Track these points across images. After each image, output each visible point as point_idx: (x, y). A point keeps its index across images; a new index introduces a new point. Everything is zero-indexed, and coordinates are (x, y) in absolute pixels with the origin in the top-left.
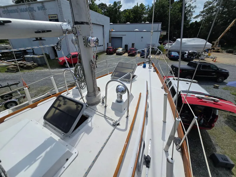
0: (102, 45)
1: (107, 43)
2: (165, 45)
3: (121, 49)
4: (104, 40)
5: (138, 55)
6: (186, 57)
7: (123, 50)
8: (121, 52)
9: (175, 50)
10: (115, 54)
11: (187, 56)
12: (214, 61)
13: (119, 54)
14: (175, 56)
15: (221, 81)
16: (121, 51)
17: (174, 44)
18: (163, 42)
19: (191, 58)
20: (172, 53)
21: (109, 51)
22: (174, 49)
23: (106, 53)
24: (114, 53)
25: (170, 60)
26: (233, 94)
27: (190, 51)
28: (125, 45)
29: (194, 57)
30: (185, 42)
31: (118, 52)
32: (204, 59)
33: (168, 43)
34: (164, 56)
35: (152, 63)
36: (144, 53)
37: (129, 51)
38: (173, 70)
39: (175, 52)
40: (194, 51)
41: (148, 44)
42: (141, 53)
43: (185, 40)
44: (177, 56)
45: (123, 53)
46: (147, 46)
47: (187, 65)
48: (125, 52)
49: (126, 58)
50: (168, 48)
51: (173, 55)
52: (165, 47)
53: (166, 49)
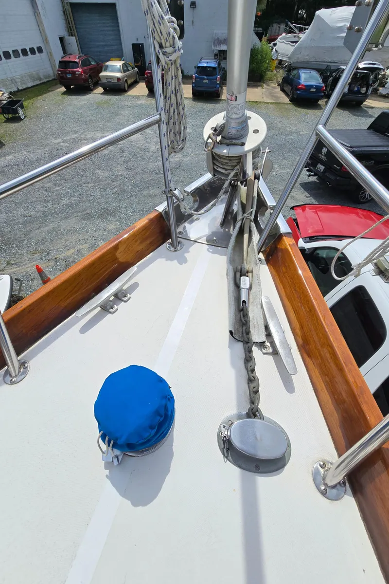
0: (40, 50)
1: (62, 39)
2: (275, 45)
3: (118, 64)
4: (39, 24)
5: (185, 91)
6: (346, 90)
7: (125, 68)
8: (119, 79)
9: (307, 62)
10: (100, 90)
13: (115, 89)
14: (311, 86)
16: (119, 75)
17: (302, 36)
18: (266, 30)
19: (359, 92)
20: (299, 77)
21: (69, 76)
22: (304, 56)
23: (63, 89)
24: (96, 84)
25: (292, 107)
27: (361, 66)
28: (134, 45)
29: (370, 90)
30: (343, 24)
31: (107, 77)
33: (284, 34)
34: (275, 88)
35: (265, 234)
36: (204, 79)
37: (149, 75)
38: (320, 155)
39: (309, 72)
40: (375, 64)
41: (218, 38)
42: (194, 78)
43: (346, 13)
44: (317, 88)
45: (129, 82)
46: (213, 48)
47: (369, 131)
48: (136, 79)
49: (141, 106)
50: (283, 55)
51: (303, 85)
52: (276, 51)
53: (277, 59)
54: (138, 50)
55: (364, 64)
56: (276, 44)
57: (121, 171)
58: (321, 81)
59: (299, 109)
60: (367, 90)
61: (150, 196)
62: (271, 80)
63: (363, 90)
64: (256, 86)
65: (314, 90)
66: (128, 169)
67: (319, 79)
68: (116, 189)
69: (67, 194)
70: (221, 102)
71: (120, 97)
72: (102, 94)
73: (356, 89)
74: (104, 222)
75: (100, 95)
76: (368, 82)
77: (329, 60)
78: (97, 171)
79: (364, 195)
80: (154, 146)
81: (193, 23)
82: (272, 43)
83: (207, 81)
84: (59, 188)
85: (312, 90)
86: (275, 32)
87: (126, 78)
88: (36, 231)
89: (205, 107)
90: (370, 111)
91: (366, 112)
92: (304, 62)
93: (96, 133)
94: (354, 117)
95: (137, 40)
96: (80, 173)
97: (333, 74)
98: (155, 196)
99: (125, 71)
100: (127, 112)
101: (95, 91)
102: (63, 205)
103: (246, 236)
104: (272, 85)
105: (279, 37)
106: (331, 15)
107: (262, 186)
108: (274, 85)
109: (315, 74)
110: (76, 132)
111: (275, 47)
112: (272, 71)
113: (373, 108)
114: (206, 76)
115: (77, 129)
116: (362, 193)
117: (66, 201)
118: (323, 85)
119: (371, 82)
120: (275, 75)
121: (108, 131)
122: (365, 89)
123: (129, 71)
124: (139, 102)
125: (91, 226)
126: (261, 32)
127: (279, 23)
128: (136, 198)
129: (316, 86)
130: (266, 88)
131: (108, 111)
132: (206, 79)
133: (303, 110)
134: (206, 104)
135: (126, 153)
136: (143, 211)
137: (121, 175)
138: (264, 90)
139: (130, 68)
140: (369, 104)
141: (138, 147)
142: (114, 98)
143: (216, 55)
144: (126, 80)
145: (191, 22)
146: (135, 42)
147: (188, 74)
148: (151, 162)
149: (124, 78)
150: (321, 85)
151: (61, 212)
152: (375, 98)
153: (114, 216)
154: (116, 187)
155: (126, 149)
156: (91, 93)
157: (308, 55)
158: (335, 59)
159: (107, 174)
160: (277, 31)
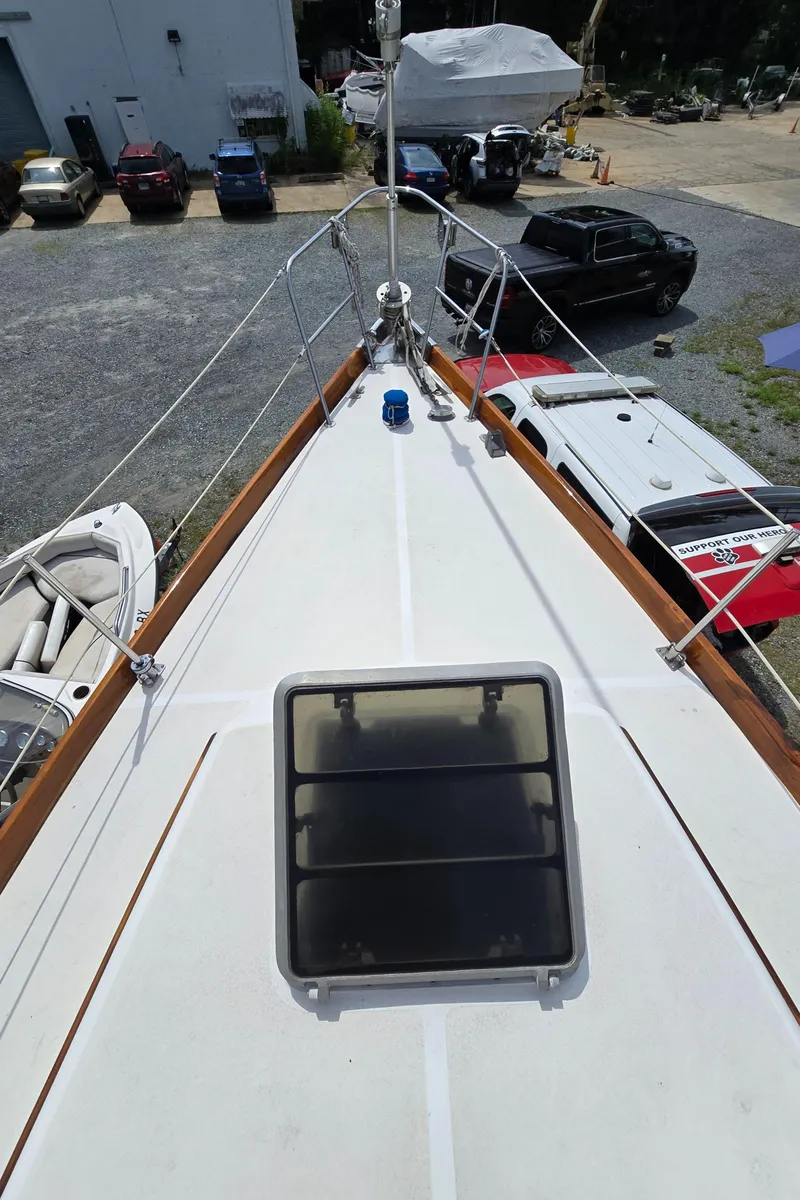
2: (343, 94)
3: (53, 165)
5: (203, 204)
6: (482, 173)
7: (68, 172)
8: (64, 195)
9: (410, 127)
10: (25, 220)
11: (486, 164)
12: (600, 175)
13: (57, 215)
14: (427, 174)
15: (669, 303)
16: (59, 187)
19: (503, 176)
22: (401, 118)
26: (729, 372)
27: (496, 132)
28: (68, 121)
29: (520, 170)
30: (450, 60)
31: (37, 194)
32: (557, 172)
33: (354, 73)
34: (365, 180)
35: (423, 351)
36: (236, 180)
37: (125, 181)
38: (464, 291)
39: (416, 148)
40: (516, 128)
41: (238, 98)
42: (217, 179)
43: (449, 41)
44: (436, 174)
45: (85, 196)
46: (233, 116)
47: (522, 245)
48: (95, 190)
49: (127, 242)
50: (363, 114)
51: (411, 174)
52: (348, 108)
53: (354, 123)
54: (80, 129)
55: (500, 130)
56: (345, 91)
57: (149, 366)
58: (440, 164)
59: (417, 215)
60: (515, 170)
61: (221, 398)
62: (354, 164)
63: (510, 172)
64: (331, 180)
65: (433, 180)
66: (161, 361)
67: (436, 159)
68: (157, 397)
69: (73, 420)
70: (279, 218)
71: (74, 230)
72: (33, 228)
73: (498, 171)
74: (163, 450)
75: (30, 231)
76: (513, 157)
77: (444, 121)
78: (106, 374)
79: (538, 339)
80: (190, 316)
81: (181, 70)
82: (337, 90)
83: (243, 183)
84: (52, 414)
85: (430, 180)
86: (335, 67)
87: (76, 192)
88: (54, 485)
89: (252, 231)
90: (529, 205)
91: (524, 207)
92: (403, 127)
93: (64, 307)
94: (506, 219)
95: (73, 109)
96: (76, 383)
97: (457, 147)
98: (229, 395)
99: (71, 178)
100: (107, 259)
101: (16, 224)
102: (77, 438)
103: (414, 352)
104: (359, 174)
105: (347, 79)
106: (427, 44)
107: (413, 324)
108: (362, 174)
109: (425, 149)
110: (22, 312)
111: (344, 100)
112: (352, 148)
113: (531, 198)
114: (239, 173)
115: (21, 304)
116: (535, 337)
117: (78, 432)
118: (445, 170)
119: (517, 157)
120: (359, 154)
121: (86, 301)
122: (511, 169)
123: (78, 175)
124: (122, 237)
125: (144, 459)
126: (308, 66)
127: (338, 49)
128: (199, 404)
129: (433, 172)
130: (349, 182)
131: (65, 261)
132: (240, 179)
133: (422, 216)
134: (253, 225)
135: (143, 336)
136: (220, 421)
137: (153, 374)
138: (347, 186)
139: (78, 170)
140: (525, 193)
141: (161, 322)
142: (65, 234)
143: (240, 128)
144: (79, 195)
145: (178, 71)
146: (70, 114)
147: (195, 168)
148: (197, 344)
149: (73, 191)
150: (441, 170)
151: (82, 448)
152: (532, 181)
153: (177, 437)
154: (154, 394)
155: (140, 328)
156: (8, 229)
157: (407, 116)
158: (454, 120)
159: (128, 376)
160: (338, 63)
